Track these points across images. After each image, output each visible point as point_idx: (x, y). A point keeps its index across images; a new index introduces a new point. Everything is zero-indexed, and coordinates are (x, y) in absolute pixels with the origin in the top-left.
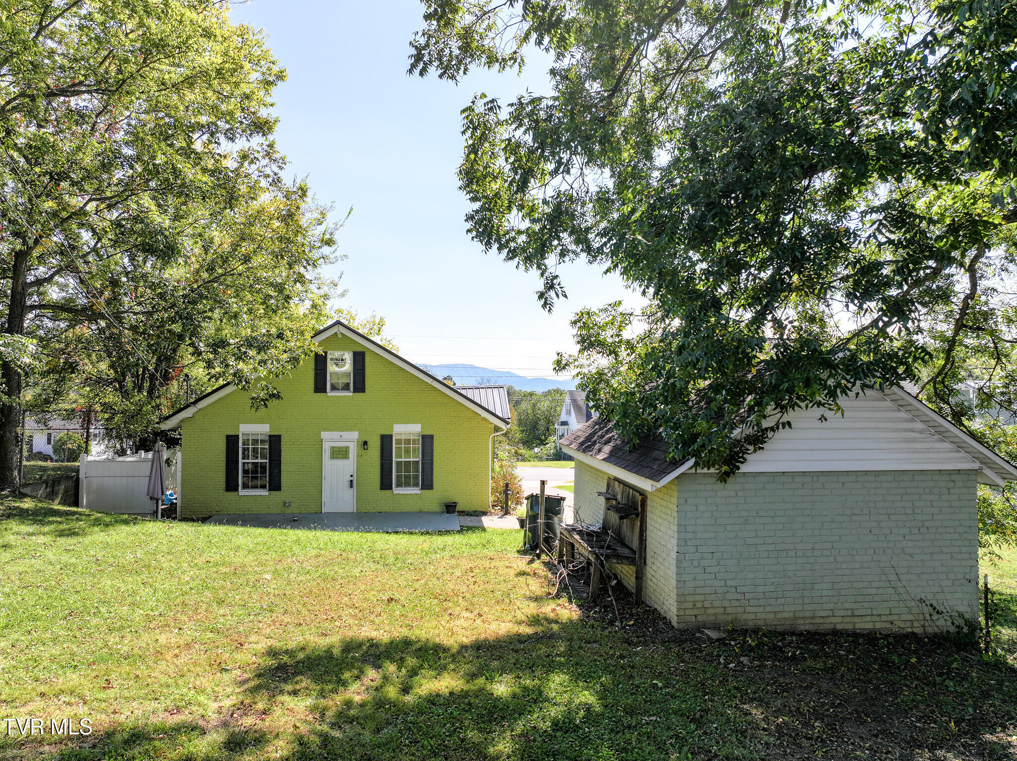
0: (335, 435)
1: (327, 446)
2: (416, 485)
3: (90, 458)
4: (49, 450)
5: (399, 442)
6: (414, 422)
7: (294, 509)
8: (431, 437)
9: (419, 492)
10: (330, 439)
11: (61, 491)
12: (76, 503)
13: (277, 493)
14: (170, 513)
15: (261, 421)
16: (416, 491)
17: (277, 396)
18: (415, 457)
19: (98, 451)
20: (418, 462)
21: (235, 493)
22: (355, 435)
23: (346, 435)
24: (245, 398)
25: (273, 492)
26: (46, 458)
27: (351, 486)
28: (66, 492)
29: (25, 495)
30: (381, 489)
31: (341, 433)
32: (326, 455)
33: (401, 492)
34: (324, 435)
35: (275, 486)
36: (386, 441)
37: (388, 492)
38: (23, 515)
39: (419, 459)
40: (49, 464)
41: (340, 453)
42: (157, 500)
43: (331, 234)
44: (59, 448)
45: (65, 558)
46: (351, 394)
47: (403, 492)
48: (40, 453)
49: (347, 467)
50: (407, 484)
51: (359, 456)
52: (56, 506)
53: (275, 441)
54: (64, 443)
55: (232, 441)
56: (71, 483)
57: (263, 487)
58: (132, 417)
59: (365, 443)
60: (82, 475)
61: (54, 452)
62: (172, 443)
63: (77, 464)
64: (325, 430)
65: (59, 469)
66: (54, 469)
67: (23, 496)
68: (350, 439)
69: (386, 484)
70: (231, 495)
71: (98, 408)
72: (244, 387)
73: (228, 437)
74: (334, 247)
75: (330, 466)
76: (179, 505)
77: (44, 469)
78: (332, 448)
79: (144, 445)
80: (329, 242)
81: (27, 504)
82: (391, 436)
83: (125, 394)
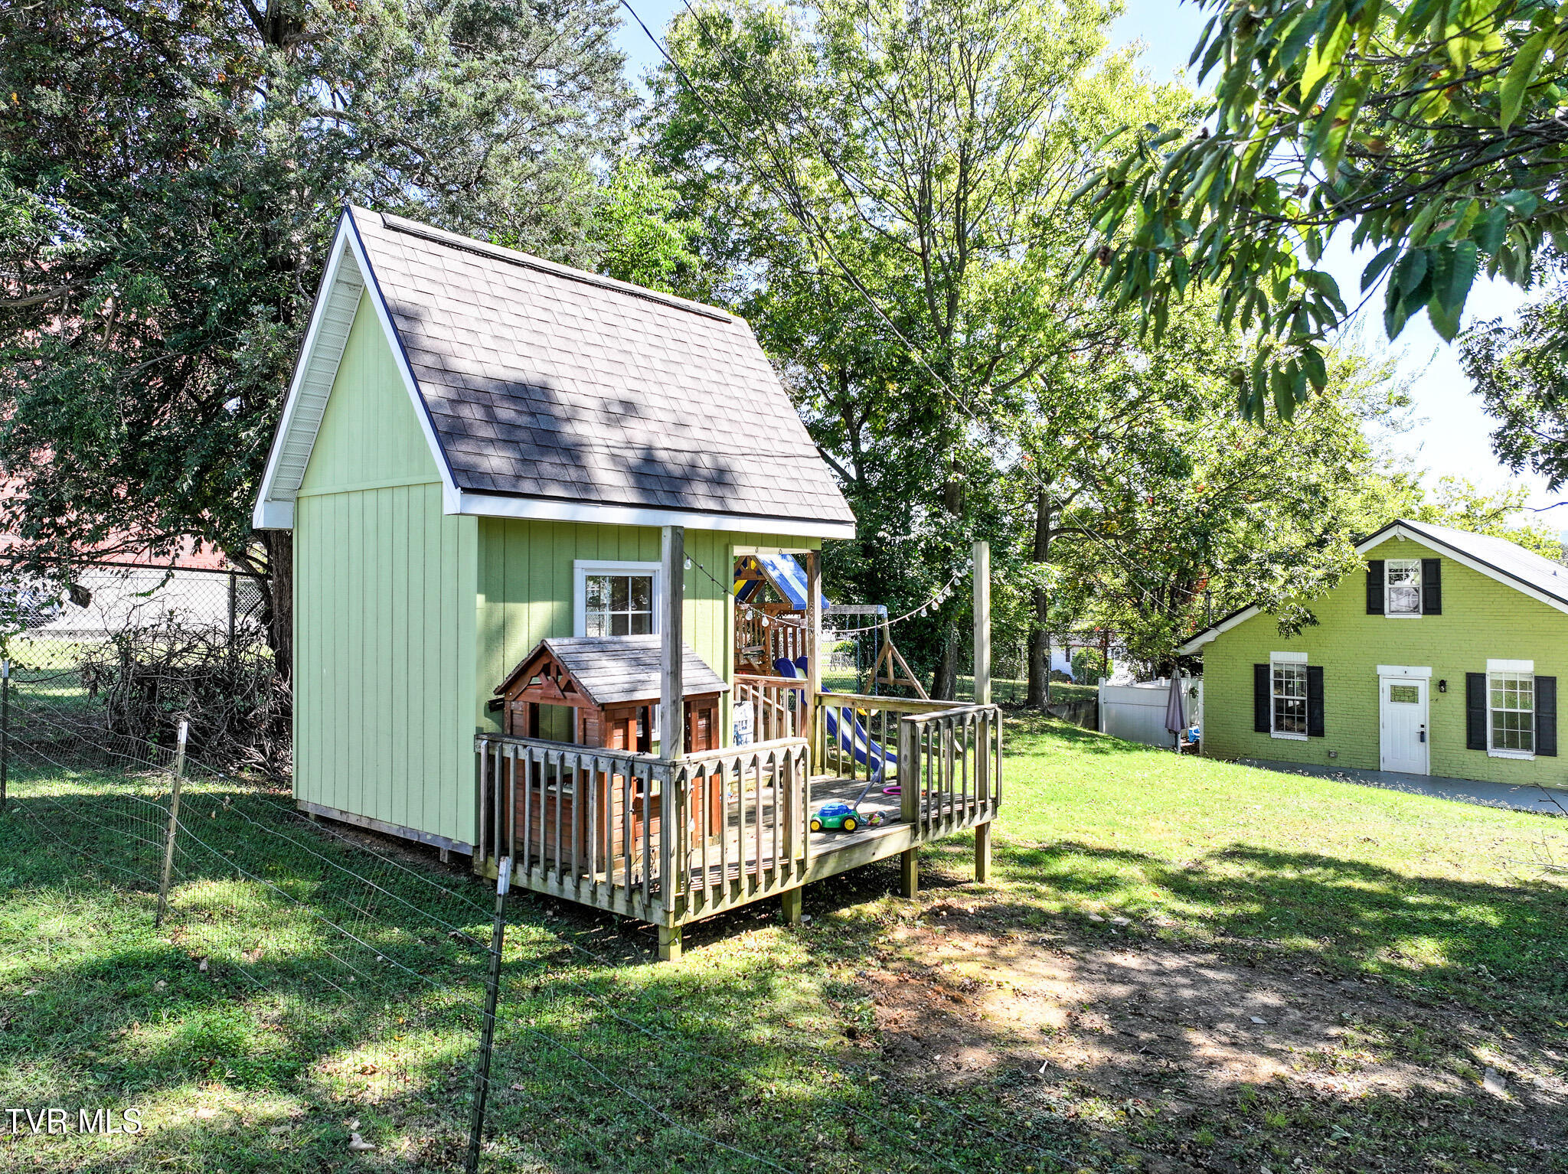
0: (1397, 670)
1: (1385, 685)
2: (1527, 747)
3: (1109, 683)
4: (1067, 668)
5: (1497, 684)
6: (1522, 656)
7: (1342, 761)
8: (1553, 680)
9: (1532, 758)
10: (1390, 675)
11: (1083, 716)
12: (1097, 728)
13: (1319, 739)
14: (1193, 750)
15: (1297, 649)
16: (1528, 756)
17: (1313, 621)
18: (1526, 706)
19: (1121, 673)
20: (1530, 714)
21: (1266, 735)
22: (1427, 672)
23: (1414, 671)
24: (1272, 622)
25: (1314, 738)
26: (1066, 678)
27: (1422, 740)
28: (1087, 716)
29: (1054, 716)
30: (1469, 747)
31: (1406, 668)
32: (1385, 696)
33: (1500, 755)
34: (1382, 670)
35: (1316, 730)
36: (1475, 683)
37: (1479, 753)
38: (1053, 731)
39: (1532, 711)
40: (1067, 685)
41: (1405, 694)
42: (1176, 734)
43: (1404, 389)
44: (1079, 664)
45: (1088, 768)
46: (1420, 616)
47: (1505, 756)
48: (1059, 672)
49: (1417, 714)
50: (1512, 744)
51: (1434, 700)
52: (1079, 728)
53: (1314, 676)
54: (1083, 662)
55: (1261, 672)
56: (1091, 708)
57: (1303, 731)
58: (1150, 639)
59: (1443, 683)
60: (1101, 701)
61: (1074, 671)
62: (1196, 669)
63: (1096, 688)
64: (1383, 663)
65: (1080, 692)
66: (1076, 692)
67: (1051, 716)
68: (1421, 677)
69: (1475, 740)
70: (1261, 737)
71: (1116, 626)
72: (1269, 611)
73: (1257, 666)
74: (1409, 408)
75: (1389, 709)
76: (1201, 742)
77: (1066, 691)
78: (1394, 687)
79: (1164, 670)
80: (1402, 402)
81: (1055, 723)
82: (1483, 676)
83: (1145, 615)
